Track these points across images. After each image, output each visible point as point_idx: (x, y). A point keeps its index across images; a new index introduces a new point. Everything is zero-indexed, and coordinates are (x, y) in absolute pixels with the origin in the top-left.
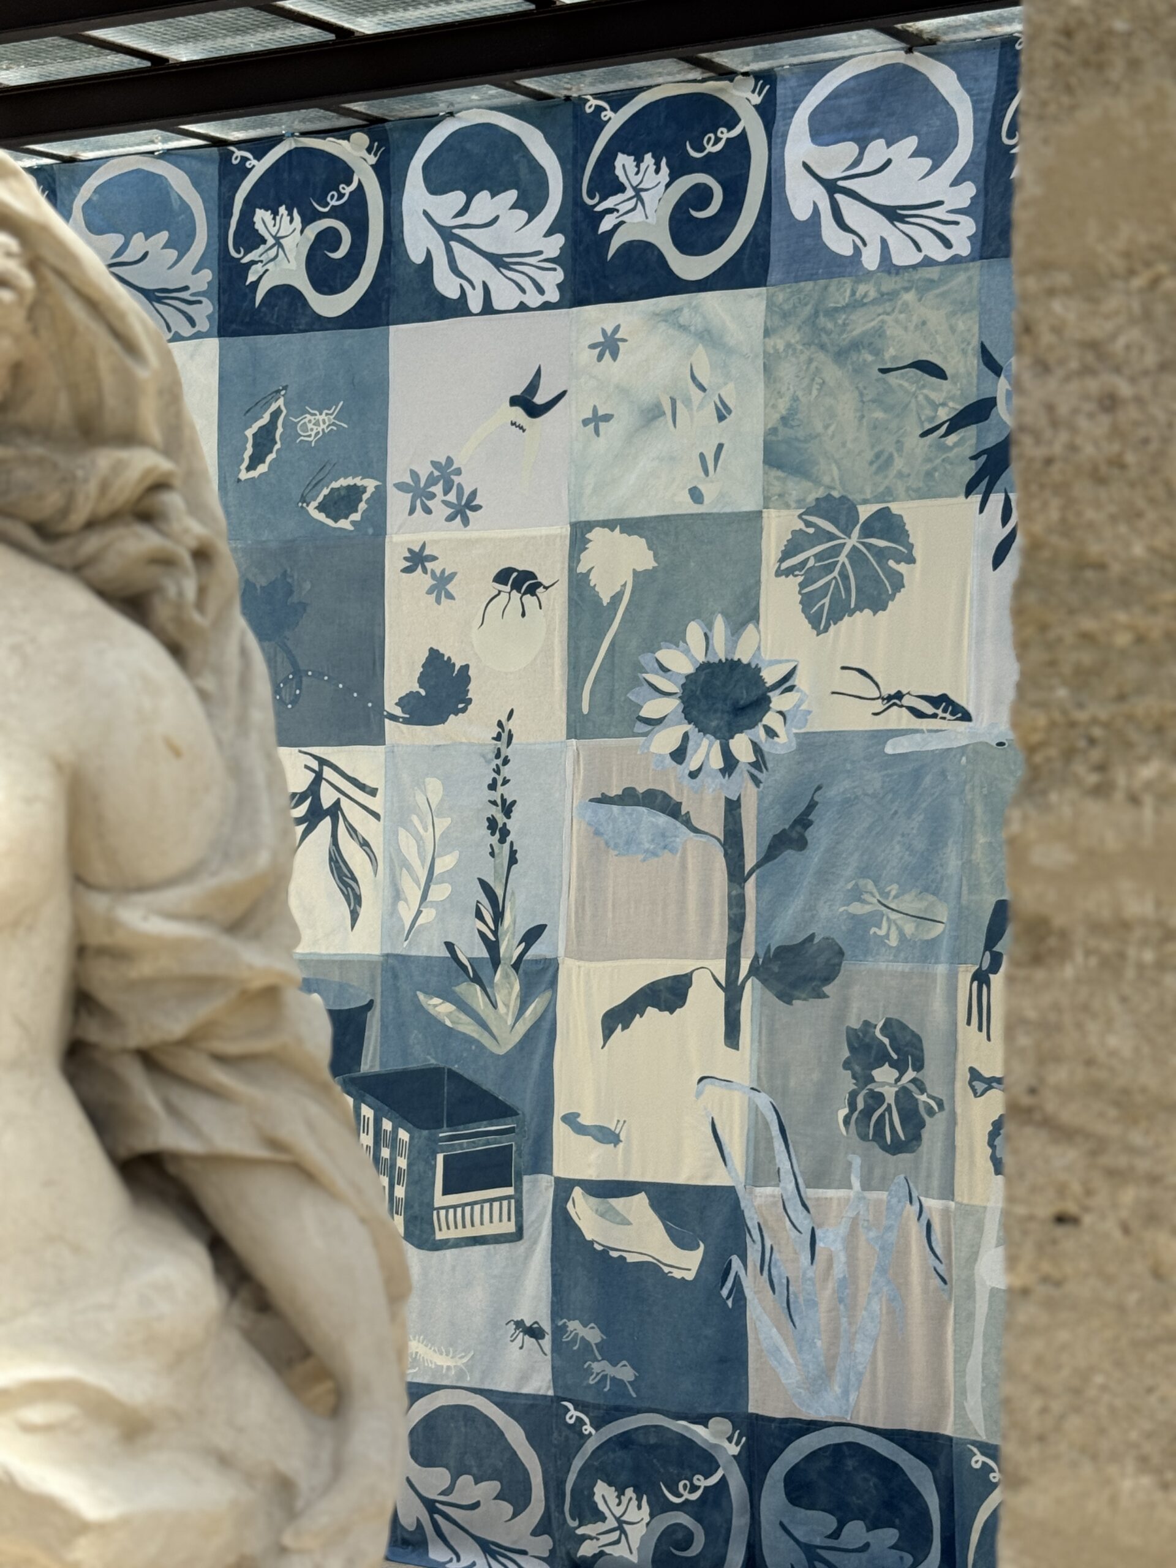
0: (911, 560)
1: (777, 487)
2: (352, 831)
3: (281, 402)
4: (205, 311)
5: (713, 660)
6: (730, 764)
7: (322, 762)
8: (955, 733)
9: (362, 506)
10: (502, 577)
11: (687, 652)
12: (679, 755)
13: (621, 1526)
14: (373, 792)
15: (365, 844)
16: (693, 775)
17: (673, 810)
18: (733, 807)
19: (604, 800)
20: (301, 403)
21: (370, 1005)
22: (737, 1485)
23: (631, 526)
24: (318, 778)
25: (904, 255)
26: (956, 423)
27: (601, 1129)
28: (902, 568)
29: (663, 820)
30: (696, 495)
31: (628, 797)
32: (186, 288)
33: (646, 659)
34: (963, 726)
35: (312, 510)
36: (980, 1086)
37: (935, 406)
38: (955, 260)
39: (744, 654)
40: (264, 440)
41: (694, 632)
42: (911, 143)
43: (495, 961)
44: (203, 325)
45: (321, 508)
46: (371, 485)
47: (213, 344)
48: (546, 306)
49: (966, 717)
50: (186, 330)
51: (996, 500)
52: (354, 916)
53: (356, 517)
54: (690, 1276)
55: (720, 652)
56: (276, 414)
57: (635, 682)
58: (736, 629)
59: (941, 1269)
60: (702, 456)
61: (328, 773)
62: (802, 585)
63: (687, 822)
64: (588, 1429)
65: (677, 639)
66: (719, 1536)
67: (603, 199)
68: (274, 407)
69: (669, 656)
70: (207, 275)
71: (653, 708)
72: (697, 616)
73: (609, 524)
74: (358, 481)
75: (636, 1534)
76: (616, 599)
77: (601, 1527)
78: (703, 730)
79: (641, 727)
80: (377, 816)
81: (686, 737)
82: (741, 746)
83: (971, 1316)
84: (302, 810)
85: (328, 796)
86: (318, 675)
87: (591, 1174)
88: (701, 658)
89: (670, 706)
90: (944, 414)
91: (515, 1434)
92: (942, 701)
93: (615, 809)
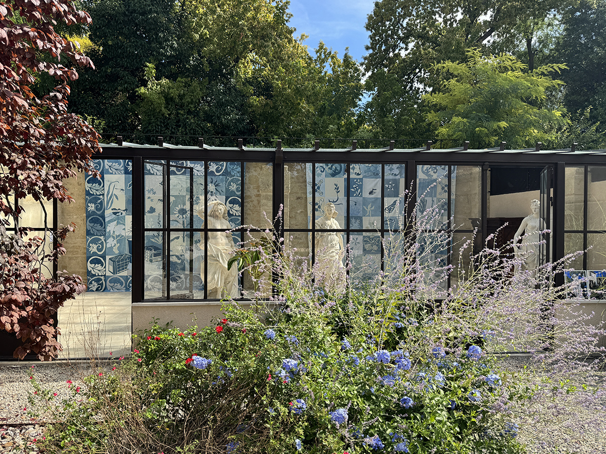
0: (200, 200)
1: (187, 193)
4: (123, 172)
6: (183, 218)
10: (159, 200)
12: (178, 217)
16: (179, 219)
17: (178, 222)
18: (183, 221)
22: (184, 280)
23: (173, 196)
25: (199, 174)
30: (179, 193)
31: (173, 220)
32: (120, 169)
33: (174, 208)
37: (202, 187)
38: (203, 175)
39: (184, 208)
42: (199, 166)
43: (159, 236)
47: (124, 175)
54: (180, 263)
55: (182, 207)
57: (174, 210)
58: (184, 206)
60: (180, 190)
65: (178, 206)
66: (182, 285)
69: (177, 208)
70: (123, 168)
72: (180, 204)
78: (180, 215)
79: (174, 214)
82: (184, 216)
88: (180, 208)
89: (177, 212)
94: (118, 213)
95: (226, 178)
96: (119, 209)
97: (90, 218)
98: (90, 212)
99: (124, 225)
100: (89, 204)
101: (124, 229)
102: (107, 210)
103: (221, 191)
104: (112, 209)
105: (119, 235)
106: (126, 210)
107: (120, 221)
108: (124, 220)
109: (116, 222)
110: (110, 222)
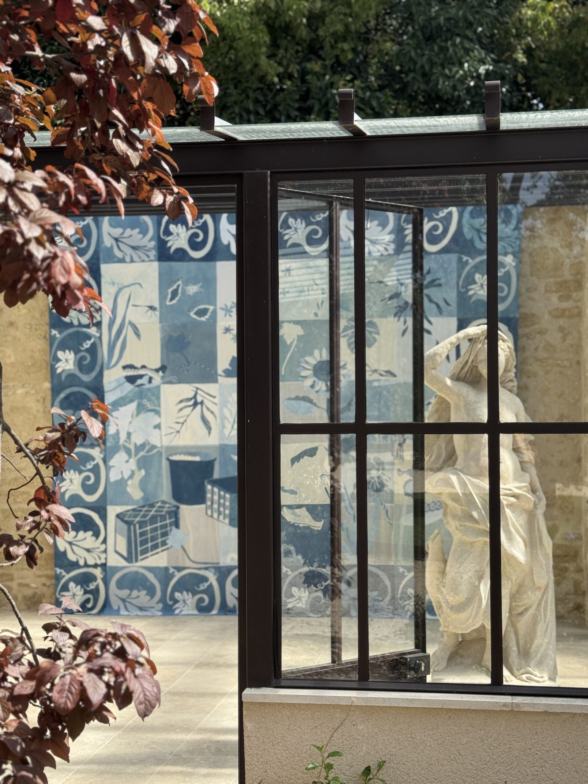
0: (378, 334)
2: (208, 409)
3: (180, 282)
4: (153, 254)
5: (322, 360)
7: (197, 389)
8: (392, 381)
9: (209, 314)
11: (315, 358)
12: (312, 386)
13: (300, 598)
15: (212, 412)
16: (317, 392)
17: (311, 401)
19: (290, 399)
20: (187, 283)
21: (215, 460)
23: (297, 322)
24: (196, 393)
25: (375, 252)
26: (391, 298)
27: (291, 490)
28: (376, 336)
29: (308, 404)
30: (316, 315)
31: (297, 398)
32: (146, 246)
33: (302, 360)
34: (394, 379)
35: (192, 314)
36: (400, 473)
37: (384, 293)
38: (389, 255)
40: (175, 294)
41: (316, 353)
42: (376, 222)
44: (152, 258)
45: (196, 314)
46: (211, 308)
47: (156, 264)
49: (395, 376)
50: (146, 259)
51: (402, 319)
52: (209, 433)
53: (207, 317)
54: (320, 529)
55: (324, 358)
56: (178, 286)
57: (299, 366)
59: (391, 522)
60: (318, 304)
61: (199, 392)
62: (348, 340)
63: (315, 405)
64: (290, 573)
65: (311, 354)
67: (285, 230)
68: (178, 283)
69: (308, 359)
70: (153, 243)
71: (303, 373)
72: (317, 348)
73: (289, 322)
74: (207, 306)
75: (304, 600)
76: (292, 343)
77: (295, 599)
78: (320, 379)
79: (300, 379)
80: (216, 404)
81: (314, 382)
83: (399, 533)
84: (192, 402)
85: (199, 399)
86: (195, 363)
87: (289, 503)
88: (319, 359)
89: (310, 373)
92: (388, 372)
93: (293, 402)
94: (141, 377)
95: (460, 259)
96: (143, 367)
97: (62, 395)
98: (63, 377)
99: (158, 413)
100: (60, 354)
101: (158, 427)
102: (109, 368)
103: (442, 304)
104: (124, 367)
105: (143, 446)
106: (163, 368)
107: (145, 402)
108: (158, 398)
109: (134, 405)
110: (118, 404)
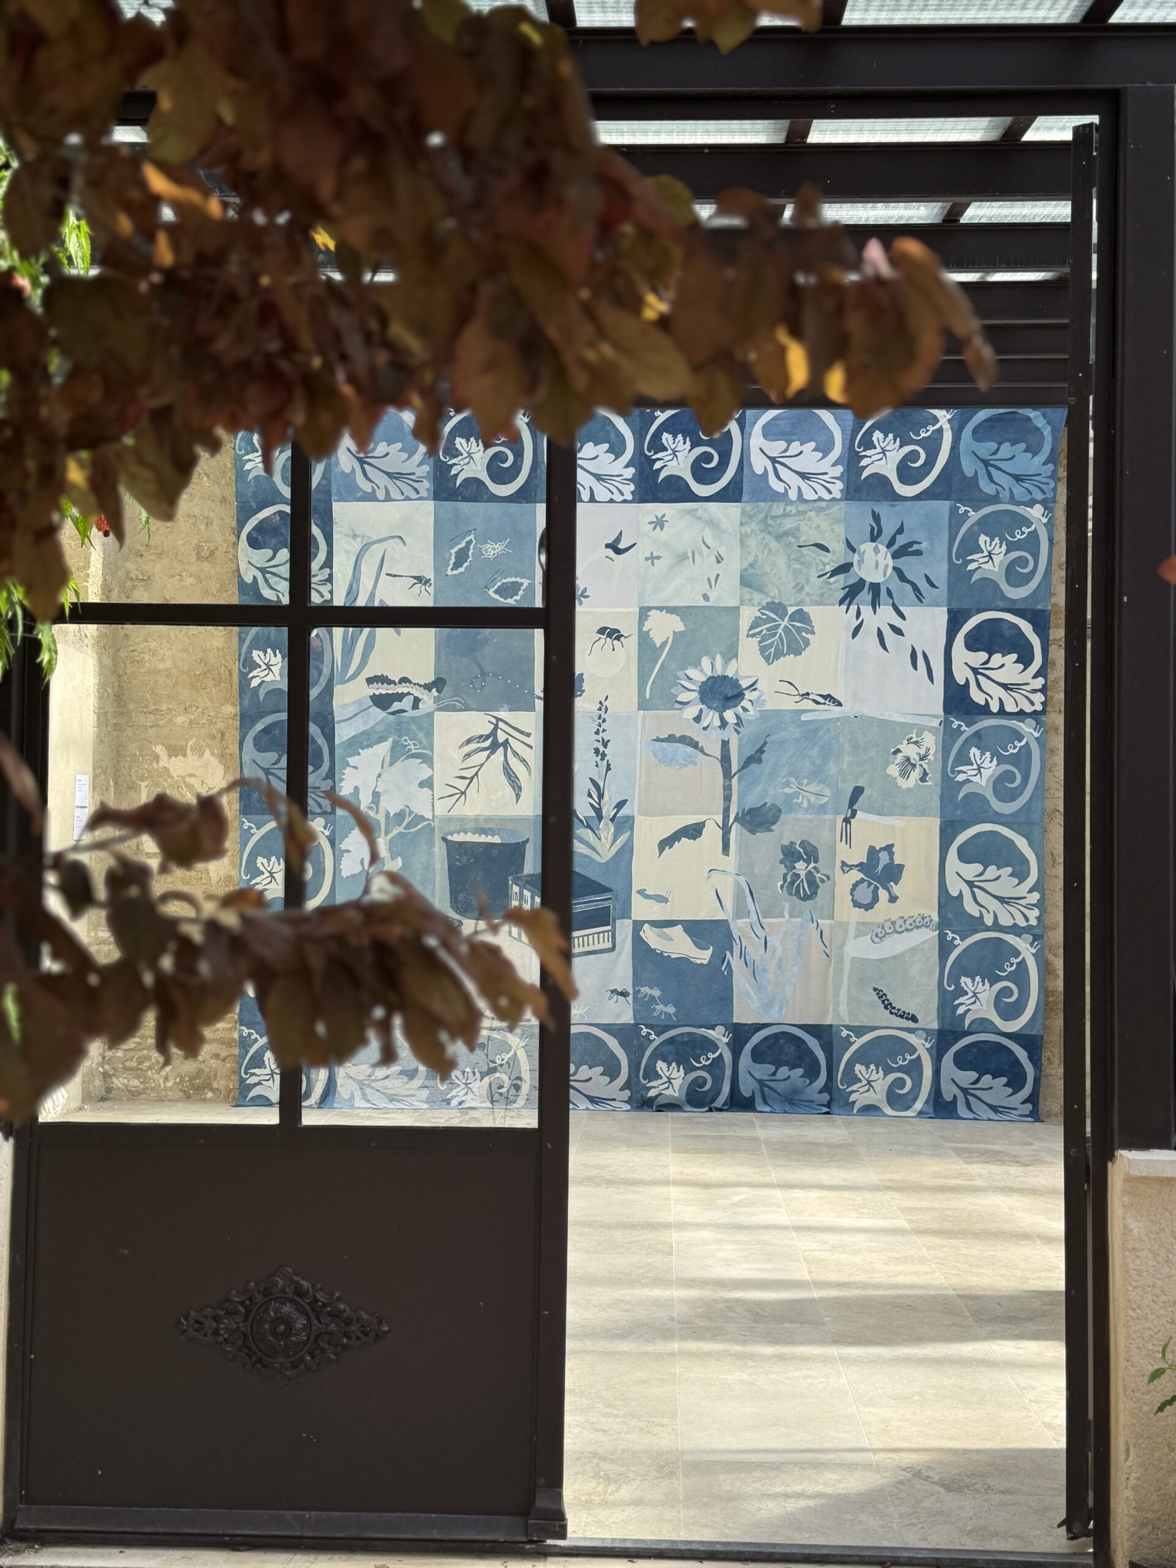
0: (813, 633)
1: (747, 596)
2: (516, 754)
3: (472, 537)
4: (426, 486)
5: (716, 675)
6: (724, 724)
7: (498, 719)
8: (834, 711)
9: (521, 593)
10: (602, 631)
11: (702, 671)
12: (697, 719)
13: (669, 1080)
14: (529, 735)
15: (523, 761)
16: (705, 729)
17: (695, 745)
18: (725, 744)
19: (658, 740)
20: (483, 539)
21: (527, 841)
22: (728, 1057)
23: (671, 610)
24: (496, 727)
25: (809, 495)
26: (835, 572)
27: (659, 896)
28: (809, 636)
29: (690, 749)
30: (706, 597)
31: (671, 739)
32: (413, 474)
33: (680, 674)
34: (838, 708)
35: (491, 592)
36: (846, 869)
37: (824, 565)
38: (834, 499)
39: (730, 673)
40: (461, 557)
41: (705, 662)
42: (813, 445)
43: (600, 817)
44: (424, 494)
45: (496, 592)
46: (526, 582)
47: (430, 505)
48: (625, 501)
49: (840, 704)
50: (414, 495)
51: (853, 608)
52: (518, 797)
53: (517, 598)
54: (705, 962)
55: (719, 672)
56: (469, 543)
57: (675, 684)
58: (727, 661)
59: (827, 951)
60: (709, 579)
61: (501, 725)
62: (760, 642)
63: (702, 751)
64: (653, 1037)
65: (697, 664)
66: (718, 1080)
67: (656, 453)
68: (468, 539)
69: (692, 672)
70: (426, 468)
71: (684, 697)
72: (707, 654)
73: (657, 608)
74: (518, 580)
75: (677, 1083)
76: (664, 644)
77: (660, 1082)
78: (710, 708)
79: (677, 706)
80: (531, 747)
81: (701, 711)
82: (729, 715)
83: (842, 970)
84: (488, 743)
85: (501, 737)
86: (496, 675)
87: (655, 917)
88: (710, 674)
89: (695, 695)
90: (829, 568)
91: (613, 1043)
92: (827, 697)
93: (664, 744)
94: (400, 697)
95: (954, 511)
96: (404, 680)
97: (259, 726)
98: (262, 694)
99: (428, 760)
100: (256, 655)
101: (428, 783)
102: (343, 682)
103: (923, 585)
104: (370, 681)
105: (400, 816)
106: (438, 684)
107: (406, 741)
108: (430, 734)
109: (387, 745)
110: (358, 743)
